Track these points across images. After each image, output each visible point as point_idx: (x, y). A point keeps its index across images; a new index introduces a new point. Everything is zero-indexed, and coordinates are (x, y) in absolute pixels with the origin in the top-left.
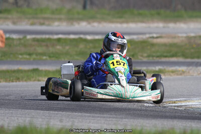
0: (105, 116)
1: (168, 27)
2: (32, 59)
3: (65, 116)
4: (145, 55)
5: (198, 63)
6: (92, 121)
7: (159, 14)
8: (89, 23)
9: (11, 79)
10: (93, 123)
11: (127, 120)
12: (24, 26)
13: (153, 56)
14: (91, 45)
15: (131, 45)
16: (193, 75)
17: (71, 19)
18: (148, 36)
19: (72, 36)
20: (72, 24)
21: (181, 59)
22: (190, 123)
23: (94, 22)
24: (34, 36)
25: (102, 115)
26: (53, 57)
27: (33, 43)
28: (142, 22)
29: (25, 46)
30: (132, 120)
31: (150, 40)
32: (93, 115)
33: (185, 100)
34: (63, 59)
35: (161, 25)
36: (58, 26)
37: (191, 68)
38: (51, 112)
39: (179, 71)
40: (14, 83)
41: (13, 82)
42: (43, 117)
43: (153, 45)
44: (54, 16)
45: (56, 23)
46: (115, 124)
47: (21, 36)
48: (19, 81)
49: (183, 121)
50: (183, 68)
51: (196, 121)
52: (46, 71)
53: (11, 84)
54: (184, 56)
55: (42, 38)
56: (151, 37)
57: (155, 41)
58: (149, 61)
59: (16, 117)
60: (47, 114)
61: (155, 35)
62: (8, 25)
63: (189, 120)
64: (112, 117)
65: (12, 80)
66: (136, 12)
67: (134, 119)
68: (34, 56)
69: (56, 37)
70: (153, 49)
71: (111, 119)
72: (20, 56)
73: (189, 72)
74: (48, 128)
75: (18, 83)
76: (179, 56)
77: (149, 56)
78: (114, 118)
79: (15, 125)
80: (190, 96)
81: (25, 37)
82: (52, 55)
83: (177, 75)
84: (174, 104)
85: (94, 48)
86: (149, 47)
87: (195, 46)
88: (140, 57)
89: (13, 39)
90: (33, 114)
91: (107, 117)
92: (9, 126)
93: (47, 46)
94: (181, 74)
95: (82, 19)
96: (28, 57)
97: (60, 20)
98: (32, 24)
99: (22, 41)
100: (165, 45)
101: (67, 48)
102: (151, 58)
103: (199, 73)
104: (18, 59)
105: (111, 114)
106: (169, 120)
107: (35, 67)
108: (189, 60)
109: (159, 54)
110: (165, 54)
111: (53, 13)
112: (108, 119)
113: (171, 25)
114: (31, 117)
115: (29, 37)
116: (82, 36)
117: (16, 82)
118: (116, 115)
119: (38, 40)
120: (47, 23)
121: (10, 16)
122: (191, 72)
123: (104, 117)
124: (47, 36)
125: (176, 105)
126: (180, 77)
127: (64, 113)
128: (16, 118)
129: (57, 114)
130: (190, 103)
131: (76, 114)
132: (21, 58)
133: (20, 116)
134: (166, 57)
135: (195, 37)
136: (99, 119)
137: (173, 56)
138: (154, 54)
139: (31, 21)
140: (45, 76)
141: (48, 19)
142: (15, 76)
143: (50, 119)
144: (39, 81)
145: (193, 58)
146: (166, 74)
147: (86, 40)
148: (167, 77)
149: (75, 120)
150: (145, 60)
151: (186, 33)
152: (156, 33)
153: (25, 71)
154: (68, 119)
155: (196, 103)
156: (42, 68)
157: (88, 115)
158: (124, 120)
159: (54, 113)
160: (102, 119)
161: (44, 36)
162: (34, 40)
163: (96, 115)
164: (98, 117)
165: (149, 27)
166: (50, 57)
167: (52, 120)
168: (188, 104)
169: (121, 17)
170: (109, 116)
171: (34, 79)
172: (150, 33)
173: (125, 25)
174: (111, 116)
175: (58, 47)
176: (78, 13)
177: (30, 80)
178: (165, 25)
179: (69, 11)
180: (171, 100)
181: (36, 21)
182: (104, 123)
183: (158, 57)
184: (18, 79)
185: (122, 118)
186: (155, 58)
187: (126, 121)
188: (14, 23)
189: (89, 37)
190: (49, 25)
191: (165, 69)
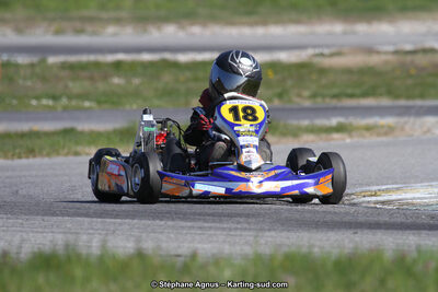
0: (225, 226)
1: (354, 33)
2: (59, 109)
3: (138, 228)
4: (306, 93)
5: (421, 107)
6: (197, 237)
7: (333, 4)
8: (182, 27)
9: (17, 151)
10: (199, 243)
11: (273, 233)
12: (41, 36)
13: (324, 96)
14: (188, 74)
15: (276, 72)
16: (412, 135)
17: (143, 20)
18: (310, 52)
19: (146, 57)
20: (145, 31)
21: (385, 102)
23: (192, 24)
24: (62, 58)
26: (106, 102)
27: (63, 74)
28: (298, 22)
29: (44, 79)
31: (317, 60)
32: (200, 224)
33: (398, 189)
34: (128, 107)
35: (338, 28)
36: (115, 34)
38: (108, 220)
39: (383, 127)
40: (24, 161)
41: (20, 157)
42: (91, 231)
43: (322, 71)
44: (104, 15)
45: (111, 29)
47: (35, 59)
48: (34, 156)
49: (395, 232)
50: (390, 120)
51: (424, 232)
52: (92, 133)
53: (17, 162)
54: (392, 93)
55: (80, 62)
56: (317, 55)
57: (327, 62)
59: (33, 232)
60: (99, 226)
61: (326, 51)
62: (4, 35)
64: (241, 229)
65: (20, 153)
68: (64, 101)
69: (110, 58)
70: (324, 81)
71: (238, 233)
72: (34, 102)
73: (403, 129)
75: (31, 161)
76: (381, 95)
77: (314, 96)
78: (246, 229)
80: (408, 179)
81: (43, 61)
82: (103, 99)
83: (379, 135)
84: (374, 199)
85: (196, 79)
86: (314, 77)
87: (413, 72)
88: (295, 99)
89: (17, 66)
93: (92, 79)
94: (386, 134)
95: (166, 20)
96: (51, 103)
97: (118, 21)
98: (58, 32)
99: (38, 70)
100: (348, 71)
101: (136, 81)
102: (319, 100)
103: (425, 129)
104: (30, 109)
105: (239, 223)
106: (366, 231)
107: (67, 124)
108: (402, 102)
109: (336, 91)
110: (349, 91)
111: (102, 6)
113: (362, 28)
114: (64, 233)
115: (52, 60)
116: (168, 56)
117: (27, 157)
118: (249, 223)
119: (71, 67)
120: (89, 28)
121: (8, 15)
122: (407, 127)
123: (224, 229)
124: (92, 58)
125: (379, 198)
126: (384, 139)
127: (135, 221)
129: (120, 224)
130: (409, 196)
132: (36, 107)
133: (40, 230)
134: (351, 96)
135: (414, 52)
136: (212, 232)
137: (365, 95)
138: (326, 92)
139: (55, 26)
140: (91, 143)
141: (91, 20)
142: (26, 144)
143: (107, 234)
144: (77, 154)
145: (409, 97)
146: (354, 133)
147: (176, 65)
148: (356, 139)
150: (307, 103)
151: (394, 44)
152: (328, 46)
153: (47, 134)
155: (421, 194)
156: (84, 126)
157: (189, 224)
158: (267, 234)
160: (219, 232)
161: (84, 58)
162: (64, 66)
164: (211, 228)
165: (313, 33)
166: (99, 102)
167: (110, 237)
168: (403, 196)
169: (249, 13)
170: (234, 226)
171: (66, 151)
172: (314, 47)
173: (260, 31)
174: (239, 226)
175: (116, 80)
176: (158, 7)
177: (58, 154)
178: (348, 28)
180: (368, 188)
181: (65, 25)
182: (224, 242)
183: (335, 96)
184: (31, 152)
186: (328, 100)
187: (272, 237)
188: (19, 31)
189: (183, 58)
190: (94, 33)
191: (351, 125)
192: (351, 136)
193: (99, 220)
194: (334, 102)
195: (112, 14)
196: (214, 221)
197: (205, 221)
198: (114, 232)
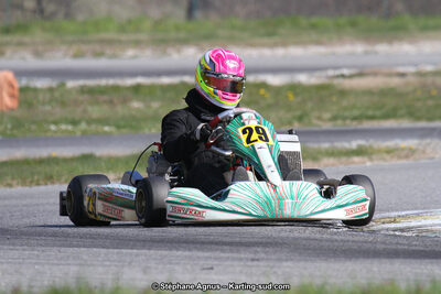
0: (242, 256)
1: (376, 53)
2: (79, 134)
4: (327, 115)
7: (353, 25)
9: (36, 177)
11: (289, 264)
12: (60, 59)
13: (344, 119)
15: (296, 94)
16: (433, 158)
17: (162, 42)
18: (331, 73)
19: (166, 80)
20: (165, 53)
21: (406, 123)
22: (429, 267)
24: (81, 82)
25: (235, 255)
26: (124, 127)
27: (81, 98)
28: (318, 43)
29: (63, 104)
30: (302, 264)
31: (336, 82)
34: (146, 131)
35: (359, 48)
36: (135, 57)
37: (428, 141)
38: (124, 251)
39: (403, 149)
40: (42, 188)
41: (38, 184)
43: (343, 93)
44: (124, 37)
45: (130, 52)
46: (264, 274)
47: (54, 83)
48: (53, 183)
50: (411, 143)
53: (35, 189)
54: (413, 114)
55: (99, 86)
56: (338, 77)
57: (347, 84)
58: (336, 128)
59: (48, 264)
60: (115, 257)
61: (346, 72)
62: (23, 58)
63: (427, 261)
65: (38, 180)
66: (303, 21)
67: (306, 260)
68: (83, 126)
69: (130, 82)
70: (345, 103)
72: (53, 127)
73: (424, 152)
74: (118, 288)
75: (49, 188)
76: (402, 117)
77: (334, 118)
79: (46, 283)
81: (63, 85)
82: (122, 123)
83: (399, 157)
86: (334, 99)
87: (434, 93)
88: (315, 121)
89: (35, 90)
90: (85, 257)
91: (247, 259)
92: (31, 287)
93: (111, 103)
94: (407, 157)
95: (185, 42)
96: (70, 127)
97: (137, 44)
98: (76, 56)
99: (57, 94)
100: (369, 92)
101: (155, 105)
102: (339, 122)
104: (49, 134)
106: (384, 260)
107: (86, 150)
108: (423, 124)
109: (356, 113)
110: (370, 113)
111: (122, 29)
112: (250, 263)
113: (382, 48)
114: (80, 265)
115: (71, 84)
117: (46, 184)
119: (91, 91)
120: (108, 51)
121: (27, 39)
122: (429, 150)
123: (241, 259)
124: (111, 82)
126: (404, 162)
127: (152, 252)
128: (47, 267)
129: (137, 255)
130: (429, 222)
131: (179, 253)
132: (55, 132)
133: (56, 262)
134: (372, 118)
135: (435, 73)
137: (386, 117)
138: (347, 114)
139: (75, 48)
141: (110, 42)
142: (44, 171)
143: (123, 266)
145: (430, 119)
146: (374, 157)
148: (376, 162)
149: (177, 267)
151: (416, 65)
152: (348, 67)
153: (66, 160)
154: (160, 267)
157: (206, 254)
158: (285, 264)
159: (131, 254)
160: (236, 263)
161: (103, 82)
162: (83, 90)
163: (222, 255)
165: (334, 54)
166: (118, 127)
168: (423, 222)
169: (270, 35)
172: (335, 68)
173: (280, 52)
175: (135, 104)
176: (178, 28)
178: (369, 48)
179: (157, 24)
180: (388, 214)
181: (84, 48)
182: (241, 272)
183: (355, 119)
184: (49, 179)
185: (279, 260)
186: (348, 122)
188: (37, 54)
190: (114, 56)
191: (371, 147)
192: (371, 160)
193: (116, 251)
194: (354, 125)
195: (132, 37)
196: (231, 251)
197: (223, 251)
198: (130, 263)
